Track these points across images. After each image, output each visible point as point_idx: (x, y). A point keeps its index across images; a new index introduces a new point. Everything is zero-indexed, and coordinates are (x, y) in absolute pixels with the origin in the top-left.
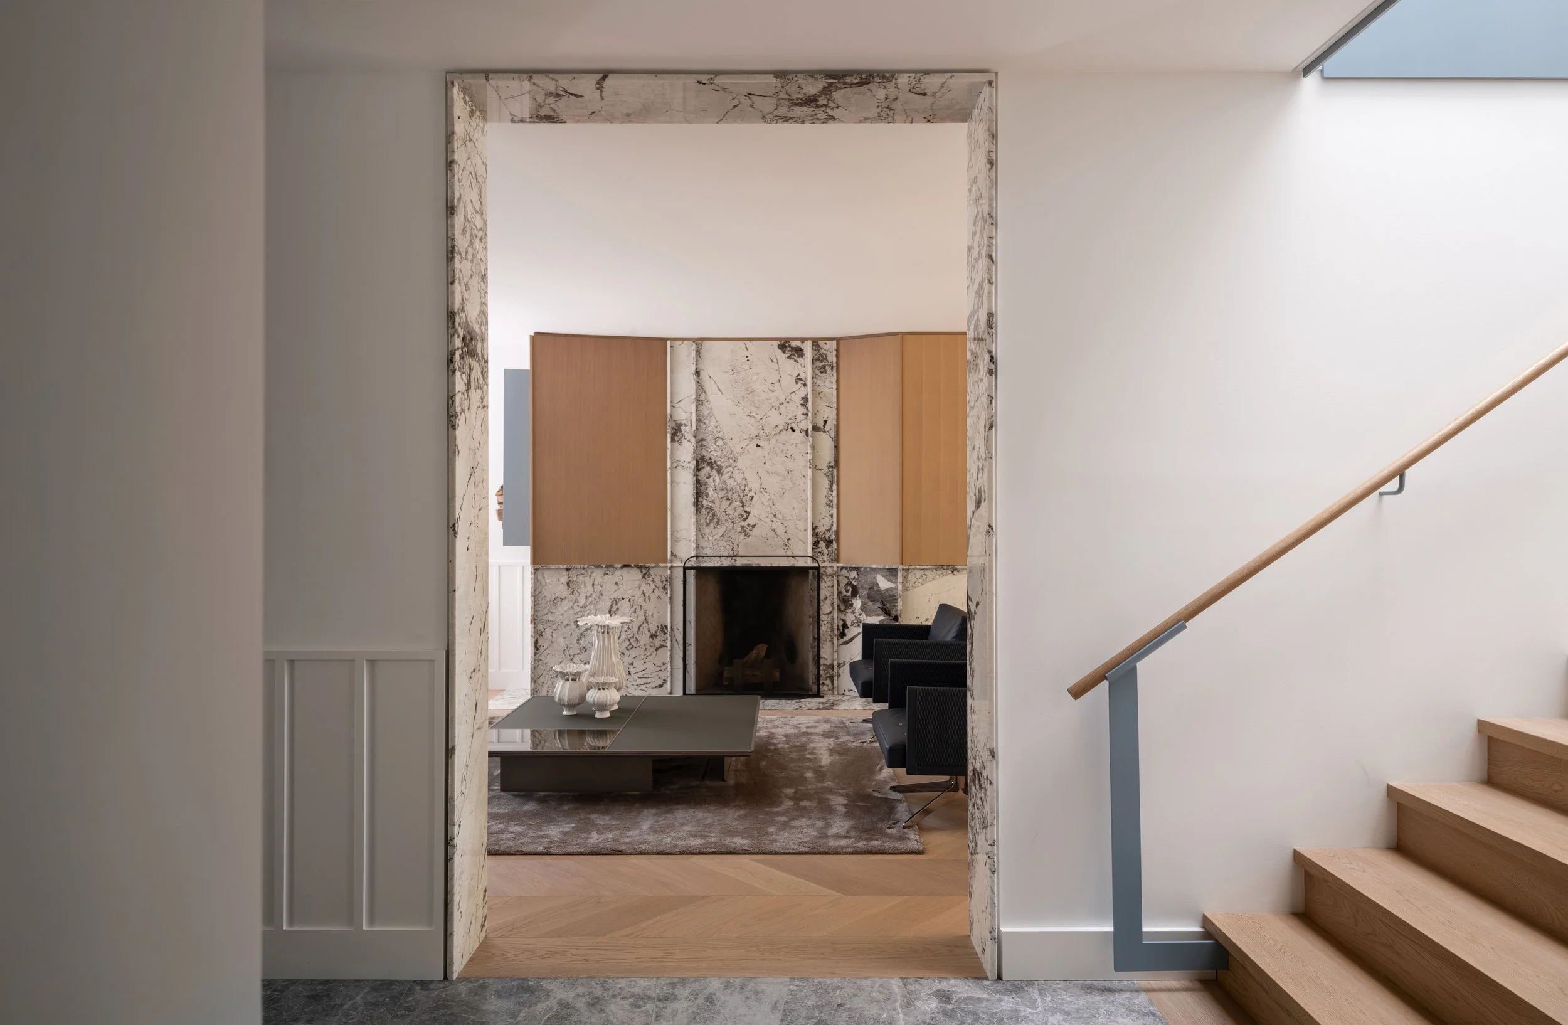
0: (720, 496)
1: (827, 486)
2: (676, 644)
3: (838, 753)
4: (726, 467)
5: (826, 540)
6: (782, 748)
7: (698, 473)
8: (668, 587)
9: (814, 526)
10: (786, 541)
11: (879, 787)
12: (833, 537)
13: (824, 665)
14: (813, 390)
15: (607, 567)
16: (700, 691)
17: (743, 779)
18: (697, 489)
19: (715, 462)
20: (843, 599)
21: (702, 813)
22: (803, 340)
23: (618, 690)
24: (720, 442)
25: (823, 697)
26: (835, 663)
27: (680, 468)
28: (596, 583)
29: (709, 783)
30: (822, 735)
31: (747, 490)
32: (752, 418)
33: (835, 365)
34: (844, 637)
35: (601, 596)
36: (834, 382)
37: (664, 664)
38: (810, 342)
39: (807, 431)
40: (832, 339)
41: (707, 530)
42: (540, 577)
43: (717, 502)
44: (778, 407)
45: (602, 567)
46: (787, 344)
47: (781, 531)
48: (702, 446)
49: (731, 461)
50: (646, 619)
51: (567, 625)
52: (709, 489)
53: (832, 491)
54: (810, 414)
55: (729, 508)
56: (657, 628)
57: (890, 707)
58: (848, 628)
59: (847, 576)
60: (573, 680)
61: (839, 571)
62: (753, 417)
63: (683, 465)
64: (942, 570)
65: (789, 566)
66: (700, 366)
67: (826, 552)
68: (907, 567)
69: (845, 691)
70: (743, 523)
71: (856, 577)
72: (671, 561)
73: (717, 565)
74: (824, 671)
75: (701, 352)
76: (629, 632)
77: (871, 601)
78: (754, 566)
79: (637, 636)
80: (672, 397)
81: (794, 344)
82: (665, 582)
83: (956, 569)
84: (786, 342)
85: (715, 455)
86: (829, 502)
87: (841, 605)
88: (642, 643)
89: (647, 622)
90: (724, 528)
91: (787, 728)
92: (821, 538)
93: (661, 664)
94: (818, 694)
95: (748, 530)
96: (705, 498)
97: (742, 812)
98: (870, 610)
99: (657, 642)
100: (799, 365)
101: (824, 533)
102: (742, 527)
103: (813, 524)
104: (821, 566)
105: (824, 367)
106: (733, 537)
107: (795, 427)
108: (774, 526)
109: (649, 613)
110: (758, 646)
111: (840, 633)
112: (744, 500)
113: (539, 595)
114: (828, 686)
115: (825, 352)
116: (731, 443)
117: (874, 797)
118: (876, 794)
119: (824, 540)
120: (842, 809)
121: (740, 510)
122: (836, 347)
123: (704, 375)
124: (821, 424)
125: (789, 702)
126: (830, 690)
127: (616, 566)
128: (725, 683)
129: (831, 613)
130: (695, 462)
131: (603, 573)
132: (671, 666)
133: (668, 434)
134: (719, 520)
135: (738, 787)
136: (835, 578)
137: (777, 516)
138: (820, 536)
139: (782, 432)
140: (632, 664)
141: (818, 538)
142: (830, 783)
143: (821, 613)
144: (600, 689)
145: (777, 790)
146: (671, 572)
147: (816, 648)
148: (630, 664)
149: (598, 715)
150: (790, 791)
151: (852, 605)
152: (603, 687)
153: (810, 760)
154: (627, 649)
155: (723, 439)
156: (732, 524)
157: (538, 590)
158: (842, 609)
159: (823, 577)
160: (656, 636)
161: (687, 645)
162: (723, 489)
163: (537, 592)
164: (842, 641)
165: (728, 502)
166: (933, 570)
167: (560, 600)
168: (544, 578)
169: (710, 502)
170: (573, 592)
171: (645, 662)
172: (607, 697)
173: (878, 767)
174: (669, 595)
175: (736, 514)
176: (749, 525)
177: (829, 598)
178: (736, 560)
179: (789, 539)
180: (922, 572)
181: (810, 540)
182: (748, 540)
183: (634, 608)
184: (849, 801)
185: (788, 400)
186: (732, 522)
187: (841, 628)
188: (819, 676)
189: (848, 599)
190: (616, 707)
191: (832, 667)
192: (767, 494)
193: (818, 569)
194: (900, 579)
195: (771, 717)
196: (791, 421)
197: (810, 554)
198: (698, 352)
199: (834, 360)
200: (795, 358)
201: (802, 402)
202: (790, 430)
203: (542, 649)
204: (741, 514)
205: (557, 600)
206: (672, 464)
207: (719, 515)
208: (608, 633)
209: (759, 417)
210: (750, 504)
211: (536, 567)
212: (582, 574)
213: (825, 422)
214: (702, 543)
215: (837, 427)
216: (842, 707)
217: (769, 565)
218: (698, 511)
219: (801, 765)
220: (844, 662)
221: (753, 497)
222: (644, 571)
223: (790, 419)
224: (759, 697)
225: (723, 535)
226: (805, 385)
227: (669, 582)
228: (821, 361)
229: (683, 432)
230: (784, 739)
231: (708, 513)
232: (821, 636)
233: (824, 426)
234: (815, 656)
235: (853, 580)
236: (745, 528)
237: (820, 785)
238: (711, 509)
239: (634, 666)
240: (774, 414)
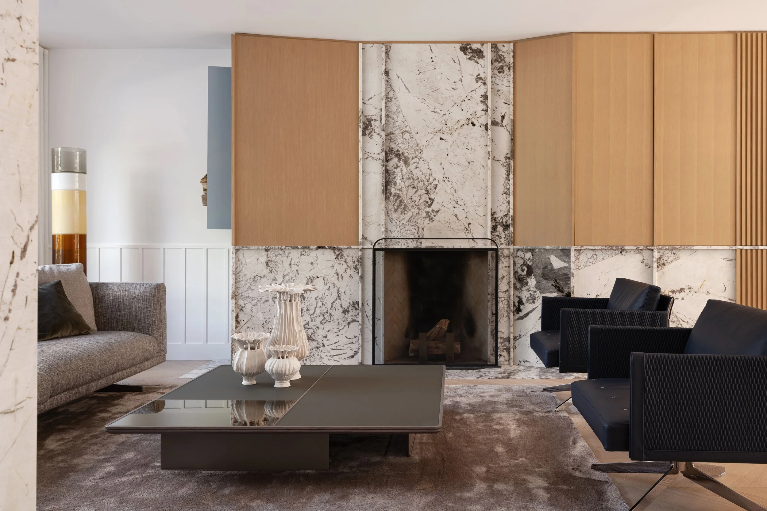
0: (407, 185)
1: (505, 176)
2: (366, 319)
3: (525, 424)
4: (413, 158)
5: (503, 225)
6: (467, 418)
7: (387, 164)
8: (359, 267)
9: (492, 212)
10: (467, 225)
11: (579, 463)
12: (510, 222)
13: (501, 338)
14: (492, 88)
15: (304, 248)
16: (387, 361)
17: (429, 455)
18: (386, 178)
19: (402, 153)
20: (519, 279)
21: (382, 500)
22: (483, 43)
23: (299, 360)
24: (407, 136)
25: (500, 367)
26: (512, 337)
27: (370, 159)
28: (293, 262)
29: (392, 459)
30: (506, 404)
31: (431, 179)
32: (436, 114)
33: (512, 65)
34: (520, 313)
35: (297, 275)
36: (511, 81)
37: (355, 337)
38: (489, 45)
39: (486, 126)
40: (509, 42)
41: (394, 216)
42: (241, 257)
43: (404, 190)
44: (459, 104)
45: (299, 248)
46: (468, 47)
47: (461, 216)
48: (391, 139)
49: (417, 153)
50: (339, 296)
51: (266, 301)
52: (397, 178)
53: (509, 180)
54: (489, 110)
55: (415, 195)
56: (349, 304)
57: (590, 377)
58: (523, 304)
59: (523, 257)
60: (252, 348)
61: (516, 252)
62: (438, 113)
63: (373, 156)
64: (611, 251)
65: (469, 247)
66: (389, 67)
67: (503, 235)
68: (579, 248)
69: (520, 362)
70: (428, 209)
71: (531, 257)
72: (363, 244)
73: (404, 247)
74: (502, 343)
75: (390, 53)
76: (324, 308)
77: (546, 279)
78: (437, 248)
79: (331, 311)
80: (363, 94)
81: (475, 46)
82: (356, 263)
83: (624, 250)
84: (467, 44)
85: (403, 147)
86: (506, 190)
87: (517, 283)
88: (335, 318)
89: (340, 299)
90: (410, 214)
91: (471, 396)
92: (499, 223)
93: (353, 337)
94: (496, 365)
95: (432, 216)
96: (393, 186)
97: (429, 499)
98: (544, 288)
99: (349, 317)
100: (479, 65)
101: (502, 218)
102: (427, 213)
103: (491, 209)
104: (499, 248)
105: (502, 67)
106: (419, 222)
107: (475, 122)
108: (456, 211)
109: (342, 291)
110: (441, 321)
111: (516, 309)
112: (429, 188)
113: (240, 274)
114: (504, 357)
115: (503, 54)
116: (417, 137)
117: (576, 478)
118: (577, 474)
119: (502, 224)
120: (543, 495)
121: (425, 198)
122: (513, 50)
123: (392, 74)
124: (499, 120)
125: (470, 371)
126: (506, 361)
127: (311, 247)
128: (411, 355)
129: (507, 291)
130: (384, 153)
131: (299, 253)
132: (362, 339)
133: (360, 128)
134: (405, 206)
135: (424, 463)
136: (512, 259)
137: (459, 203)
138: (498, 221)
139: (463, 127)
140: (326, 337)
141: (496, 223)
142: (523, 459)
143: (499, 291)
144: (279, 358)
145: (466, 468)
146: (362, 254)
147: (494, 322)
148: (324, 337)
149: (277, 385)
150: (481, 470)
151: (527, 283)
152: (283, 355)
153: (498, 431)
154: (321, 323)
155: (409, 133)
156: (418, 210)
157: (238, 269)
158: (518, 287)
159: (501, 258)
160: (348, 311)
161: (376, 320)
162: (409, 179)
163: (238, 271)
164: (518, 316)
165: (414, 190)
166: (603, 251)
167: (259, 278)
168: (244, 257)
169: (398, 190)
170: (271, 271)
171: (338, 335)
172: (286, 367)
173: (571, 439)
174: (360, 274)
175: (422, 201)
176: (433, 211)
177: (505, 277)
178: (421, 243)
179: (470, 224)
180: (593, 253)
181: (489, 224)
182: (432, 224)
183: (328, 285)
184: (550, 483)
185: (469, 98)
186: (418, 208)
187: (517, 304)
188: (497, 348)
189: (523, 278)
190: (298, 376)
191: (508, 340)
192: (450, 183)
193: (496, 250)
194: (573, 259)
195: (455, 386)
196: (471, 117)
197: (489, 237)
198: (387, 54)
199: (512, 60)
200: (475, 59)
201: (482, 99)
202: (470, 125)
203: (242, 323)
204: (426, 201)
205: (256, 279)
206: (364, 154)
207: (405, 202)
208: (290, 301)
209: (442, 113)
210: (434, 192)
211: (237, 247)
212: (280, 255)
213: (503, 117)
214: (391, 227)
215: (514, 122)
216: (520, 376)
217: (451, 247)
218: (387, 198)
219: (488, 437)
220: (520, 335)
221: (436, 186)
222: (337, 253)
223: (471, 114)
224: (444, 366)
225: (409, 220)
226: (484, 84)
227: (361, 262)
228: (499, 62)
229: (373, 127)
230: (469, 408)
231: (396, 200)
232: (499, 312)
233: (502, 121)
234: (494, 330)
235: (528, 260)
236: (430, 214)
237: (513, 462)
238: (398, 196)
239: (328, 338)
240: (456, 109)
